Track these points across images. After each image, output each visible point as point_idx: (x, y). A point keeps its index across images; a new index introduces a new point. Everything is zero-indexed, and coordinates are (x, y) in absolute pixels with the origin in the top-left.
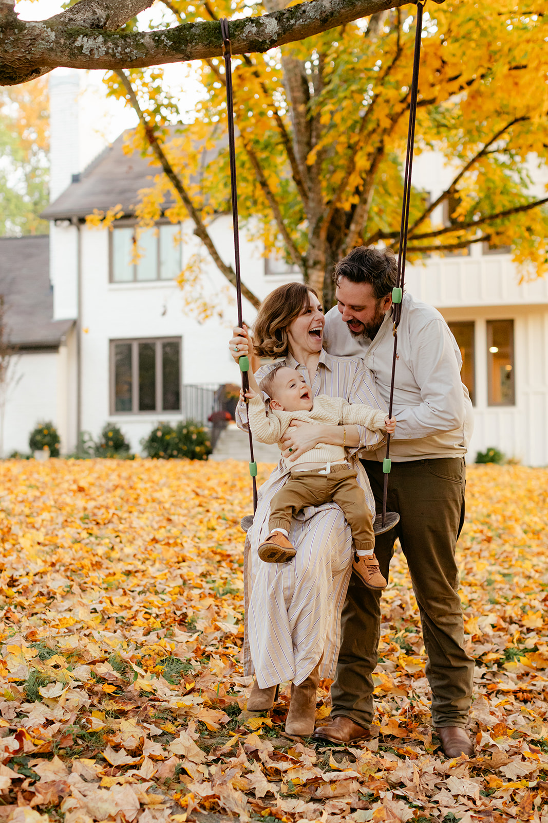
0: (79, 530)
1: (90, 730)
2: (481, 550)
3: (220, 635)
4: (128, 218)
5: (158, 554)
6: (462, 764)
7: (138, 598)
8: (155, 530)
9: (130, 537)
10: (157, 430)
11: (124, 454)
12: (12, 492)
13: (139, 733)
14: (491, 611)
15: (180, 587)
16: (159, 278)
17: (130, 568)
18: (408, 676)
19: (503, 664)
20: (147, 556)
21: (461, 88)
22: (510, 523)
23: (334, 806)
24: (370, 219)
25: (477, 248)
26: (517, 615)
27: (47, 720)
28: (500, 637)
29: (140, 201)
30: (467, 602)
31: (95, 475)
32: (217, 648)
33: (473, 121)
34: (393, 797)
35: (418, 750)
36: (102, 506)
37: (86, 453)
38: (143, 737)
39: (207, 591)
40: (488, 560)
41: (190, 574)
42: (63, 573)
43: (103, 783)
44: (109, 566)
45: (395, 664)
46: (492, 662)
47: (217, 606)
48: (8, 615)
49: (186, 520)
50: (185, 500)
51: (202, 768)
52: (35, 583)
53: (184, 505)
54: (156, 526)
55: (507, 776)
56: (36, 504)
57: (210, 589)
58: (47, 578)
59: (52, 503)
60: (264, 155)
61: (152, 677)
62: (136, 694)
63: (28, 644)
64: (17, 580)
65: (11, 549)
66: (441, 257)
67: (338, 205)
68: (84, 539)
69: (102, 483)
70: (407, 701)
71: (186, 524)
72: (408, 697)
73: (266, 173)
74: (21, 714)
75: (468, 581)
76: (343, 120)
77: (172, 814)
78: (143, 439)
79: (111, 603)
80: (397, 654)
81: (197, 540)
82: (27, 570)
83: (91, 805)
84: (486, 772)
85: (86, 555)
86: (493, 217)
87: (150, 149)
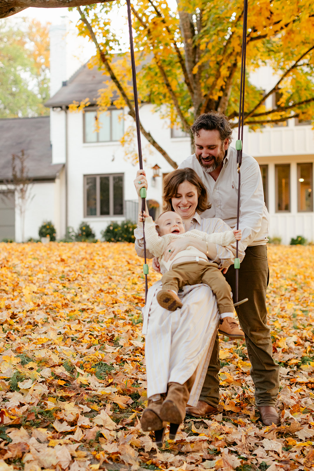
0: (58, 285)
1: (46, 410)
2: (290, 296)
3: (133, 348)
4: (92, 106)
5: (102, 298)
6: (272, 430)
7: (87, 325)
8: (102, 284)
9: (87, 289)
10: (110, 226)
11: (91, 239)
12: (23, 262)
13: (76, 411)
14: (294, 334)
15: (112, 319)
16: (111, 140)
17: (84, 307)
18: (243, 373)
19: (300, 366)
20: (96, 300)
21: (282, 28)
22: (308, 280)
23: (192, 458)
24: (229, 105)
25: (292, 121)
26: (310, 336)
27: (20, 403)
28: (299, 349)
29: (99, 96)
30: (280, 328)
31: (72, 252)
32: (130, 357)
33: (289, 47)
34: (229, 452)
35: (246, 420)
36: (73, 270)
37: (70, 238)
38: (78, 414)
39: (128, 321)
40: (294, 302)
41: (119, 311)
42: (44, 311)
43: (50, 444)
44: (73, 306)
45: (236, 366)
46: (294, 365)
47: (133, 330)
48: (9, 336)
49: (120, 279)
50: (121, 267)
51: (113, 433)
52: (27, 316)
53: (120, 269)
54: (103, 282)
55: (299, 438)
56: (35, 269)
57: (130, 320)
58: (35, 313)
59: (45, 268)
60: (168, 68)
61: (88, 375)
62: (78, 385)
63: (15, 355)
64: (16, 315)
65: (18, 296)
66: (271, 127)
67: (211, 97)
68: (60, 290)
69: (75, 256)
70: (241, 389)
71: (120, 280)
72: (242, 387)
73: (170, 79)
74: (5, 399)
75: (282, 315)
76: (213, 47)
77: (91, 464)
78: (102, 231)
79: (70, 328)
80: (237, 360)
81: (125, 290)
82: (23, 309)
83: (41, 458)
84: (287, 435)
85: (60, 299)
86: (300, 103)
87: (104, 66)
